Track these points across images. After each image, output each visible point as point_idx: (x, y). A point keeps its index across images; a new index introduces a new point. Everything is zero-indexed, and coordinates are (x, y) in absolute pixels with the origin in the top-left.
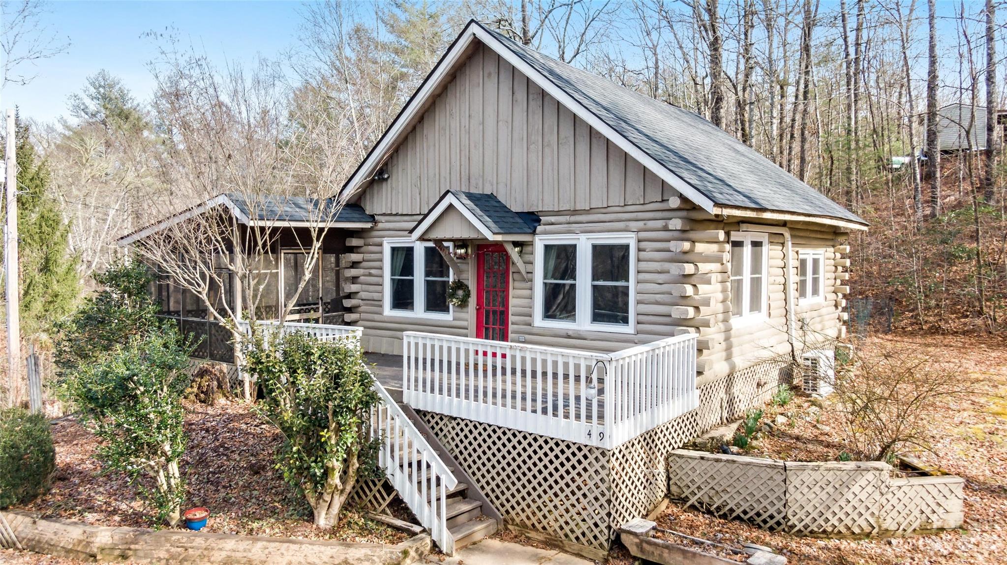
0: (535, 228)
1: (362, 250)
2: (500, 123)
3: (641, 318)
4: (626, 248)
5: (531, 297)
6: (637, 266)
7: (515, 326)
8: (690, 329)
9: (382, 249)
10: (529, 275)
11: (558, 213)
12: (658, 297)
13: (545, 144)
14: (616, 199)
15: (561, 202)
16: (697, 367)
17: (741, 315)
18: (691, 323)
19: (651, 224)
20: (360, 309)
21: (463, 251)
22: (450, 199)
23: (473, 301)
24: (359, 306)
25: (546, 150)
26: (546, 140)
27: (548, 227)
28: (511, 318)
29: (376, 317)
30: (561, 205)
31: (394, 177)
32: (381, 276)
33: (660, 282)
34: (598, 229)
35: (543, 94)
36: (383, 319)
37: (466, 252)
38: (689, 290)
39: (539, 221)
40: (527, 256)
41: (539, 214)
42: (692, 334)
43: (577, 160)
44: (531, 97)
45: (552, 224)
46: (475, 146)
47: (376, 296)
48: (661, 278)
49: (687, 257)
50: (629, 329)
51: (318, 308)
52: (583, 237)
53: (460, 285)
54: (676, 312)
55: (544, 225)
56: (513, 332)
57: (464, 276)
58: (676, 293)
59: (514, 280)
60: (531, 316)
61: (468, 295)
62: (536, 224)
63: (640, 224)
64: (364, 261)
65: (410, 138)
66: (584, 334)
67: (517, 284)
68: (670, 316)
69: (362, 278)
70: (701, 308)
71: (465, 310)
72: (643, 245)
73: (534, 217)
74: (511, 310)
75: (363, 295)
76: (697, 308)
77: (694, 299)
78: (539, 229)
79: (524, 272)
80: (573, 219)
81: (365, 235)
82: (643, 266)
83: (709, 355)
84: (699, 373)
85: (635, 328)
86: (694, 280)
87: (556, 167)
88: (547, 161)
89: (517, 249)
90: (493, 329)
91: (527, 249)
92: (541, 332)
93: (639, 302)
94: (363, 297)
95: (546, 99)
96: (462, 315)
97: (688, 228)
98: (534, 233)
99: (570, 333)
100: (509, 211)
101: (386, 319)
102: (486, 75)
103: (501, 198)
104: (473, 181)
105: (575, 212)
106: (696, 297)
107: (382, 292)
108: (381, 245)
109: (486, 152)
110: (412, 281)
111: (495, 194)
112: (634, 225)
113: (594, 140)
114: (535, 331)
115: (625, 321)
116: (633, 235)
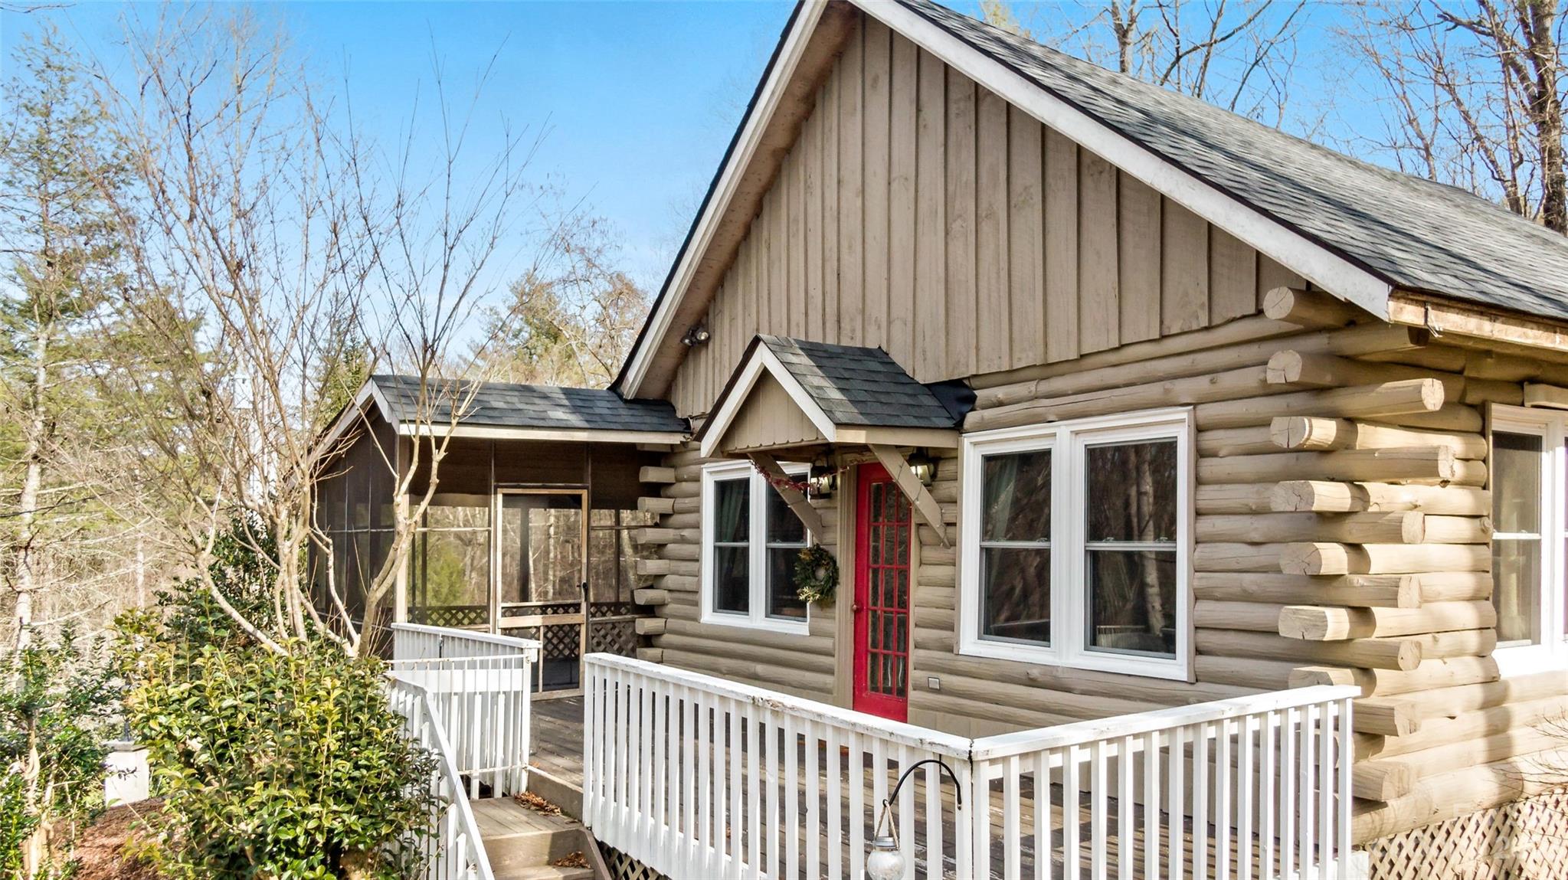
0: (963, 417)
1: (673, 490)
2: (895, 186)
3: (1209, 639)
4: (1167, 449)
5: (953, 584)
6: (1194, 498)
7: (921, 652)
8: (1333, 673)
9: (700, 488)
10: (950, 529)
11: (1010, 376)
12: (1249, 580)
13: (983, 213)
14: (1142, 324)
15: (1017, 347)
16: (1355, 786)
17: (1537, 641)
18: (1342, 654)
19: (1230, 381)
20: (667, 610)
21: (825, 481)
22: (763, 357)
23: (845, 592)
24: (663, 605)
25: (986, 227)
26: (983, 205)
27: (989, 414)
28: (915, 634)
29: (689, 626)
30: (1016, 355)
31: (717, 338)
32: (698, 542)
33: (1257, 538)
34: (1100, 405)
35: (978, 93)
36: (697, 632)
37: (833, 486)
38: (1333, 557)
39: (970, 401)
40: (945, 485)
41: (974, 383)
42: (1343, 687)
43: (1050, 237)
44: (953, 109)
45: (1000, 404)
46: (850, 247)
47: (688, 582)
48: (1255, 527)
49: (1329, 464)
50: (1174, 668)
51: (579, 605)
52: (1063, 430)
53: (822, 556)
54: (1293, 622)
55: (984, 408)
56: (921, 666)
57: (828, 538)
58: (1290, 568)
59: (921, 544)
60: (953, 630)
61: (833, 580)
62: (965, 408)
63: (1202, 384)
64: (674, 512)
65: (742, 250)
66: (1067, 679)
67: (929, 553)
68: (1275, 633)
69: (670, 546)
70: (1376, 611)
71: (828, 612)
72: (1211, 439)
73: (965, 392)
74: (915, 613)
75: (671, 581)
76: (1362, 614)
77: (1351, 585)
78: (972, 418)
79: (936, 524)
80: (1045, 387)
81: (676, 460)
82: (1211, 496)
83: (1401, 751)
84: (1365, 803)
85: (1191, 665)
86: (1351, 530)
87: (1004, 265)
88: (987, 254)
89: (920, 469)
90: (886, 657)
91: (945, 469)
92: (971, 666)
93: (1198, 596)
94: (672, 587)
95: (984, 107)
96: (826, 625)
97: (1327, 379)
98: (958, 428)
99: (1035, 673)
100: (912, 382)
101: (703, 632)
102: (868, 82)
103: (897, 357)
104: (846, 325)
105: (1048, 369)
106: (1359, 580)
107: (697, 575)
108: (697, 479)
109: (869, 256)
110: (746, 550)
111: (884, 349)
112: (1185, 389)
113: (1087, 182)
114: (961, 664)
115: (1166, 644)
116: (1183, 414)
